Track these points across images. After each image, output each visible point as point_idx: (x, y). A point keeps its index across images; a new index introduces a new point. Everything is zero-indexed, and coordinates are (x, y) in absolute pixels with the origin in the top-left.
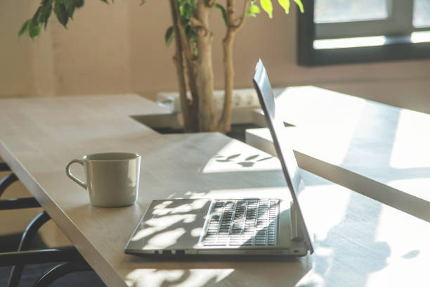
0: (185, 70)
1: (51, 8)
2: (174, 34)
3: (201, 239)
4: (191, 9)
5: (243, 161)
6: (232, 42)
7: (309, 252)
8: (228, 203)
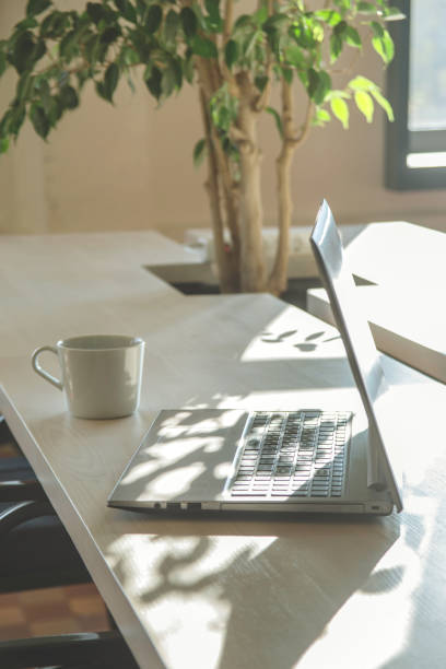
0: (223, 203)
1: (24, 113)
2: (206, 150)
3: (228, 482)
4: (229, 116)
5: (302, 341)
6: (289, 162)
7: (395, 508)
8: (275, 417)
